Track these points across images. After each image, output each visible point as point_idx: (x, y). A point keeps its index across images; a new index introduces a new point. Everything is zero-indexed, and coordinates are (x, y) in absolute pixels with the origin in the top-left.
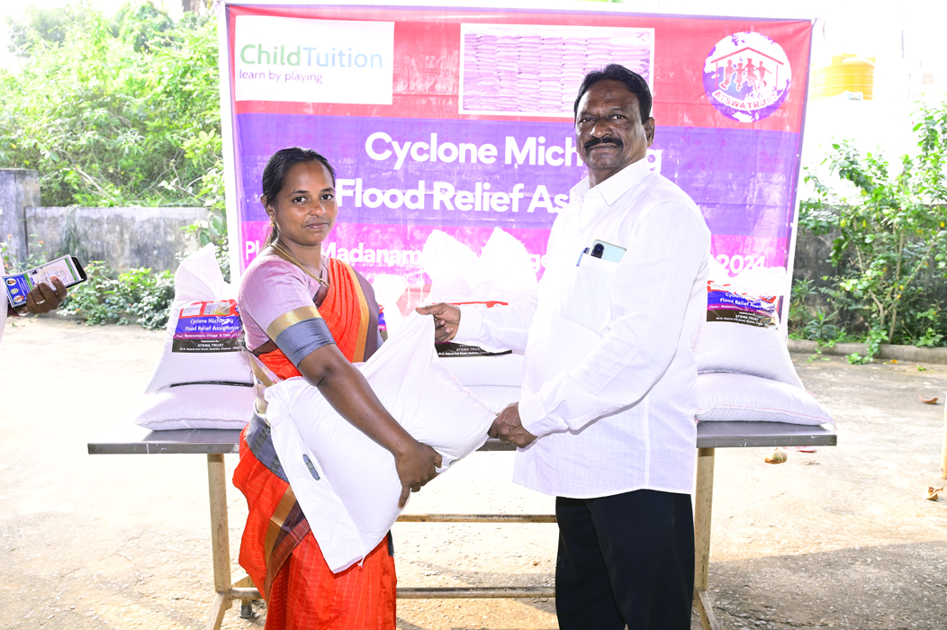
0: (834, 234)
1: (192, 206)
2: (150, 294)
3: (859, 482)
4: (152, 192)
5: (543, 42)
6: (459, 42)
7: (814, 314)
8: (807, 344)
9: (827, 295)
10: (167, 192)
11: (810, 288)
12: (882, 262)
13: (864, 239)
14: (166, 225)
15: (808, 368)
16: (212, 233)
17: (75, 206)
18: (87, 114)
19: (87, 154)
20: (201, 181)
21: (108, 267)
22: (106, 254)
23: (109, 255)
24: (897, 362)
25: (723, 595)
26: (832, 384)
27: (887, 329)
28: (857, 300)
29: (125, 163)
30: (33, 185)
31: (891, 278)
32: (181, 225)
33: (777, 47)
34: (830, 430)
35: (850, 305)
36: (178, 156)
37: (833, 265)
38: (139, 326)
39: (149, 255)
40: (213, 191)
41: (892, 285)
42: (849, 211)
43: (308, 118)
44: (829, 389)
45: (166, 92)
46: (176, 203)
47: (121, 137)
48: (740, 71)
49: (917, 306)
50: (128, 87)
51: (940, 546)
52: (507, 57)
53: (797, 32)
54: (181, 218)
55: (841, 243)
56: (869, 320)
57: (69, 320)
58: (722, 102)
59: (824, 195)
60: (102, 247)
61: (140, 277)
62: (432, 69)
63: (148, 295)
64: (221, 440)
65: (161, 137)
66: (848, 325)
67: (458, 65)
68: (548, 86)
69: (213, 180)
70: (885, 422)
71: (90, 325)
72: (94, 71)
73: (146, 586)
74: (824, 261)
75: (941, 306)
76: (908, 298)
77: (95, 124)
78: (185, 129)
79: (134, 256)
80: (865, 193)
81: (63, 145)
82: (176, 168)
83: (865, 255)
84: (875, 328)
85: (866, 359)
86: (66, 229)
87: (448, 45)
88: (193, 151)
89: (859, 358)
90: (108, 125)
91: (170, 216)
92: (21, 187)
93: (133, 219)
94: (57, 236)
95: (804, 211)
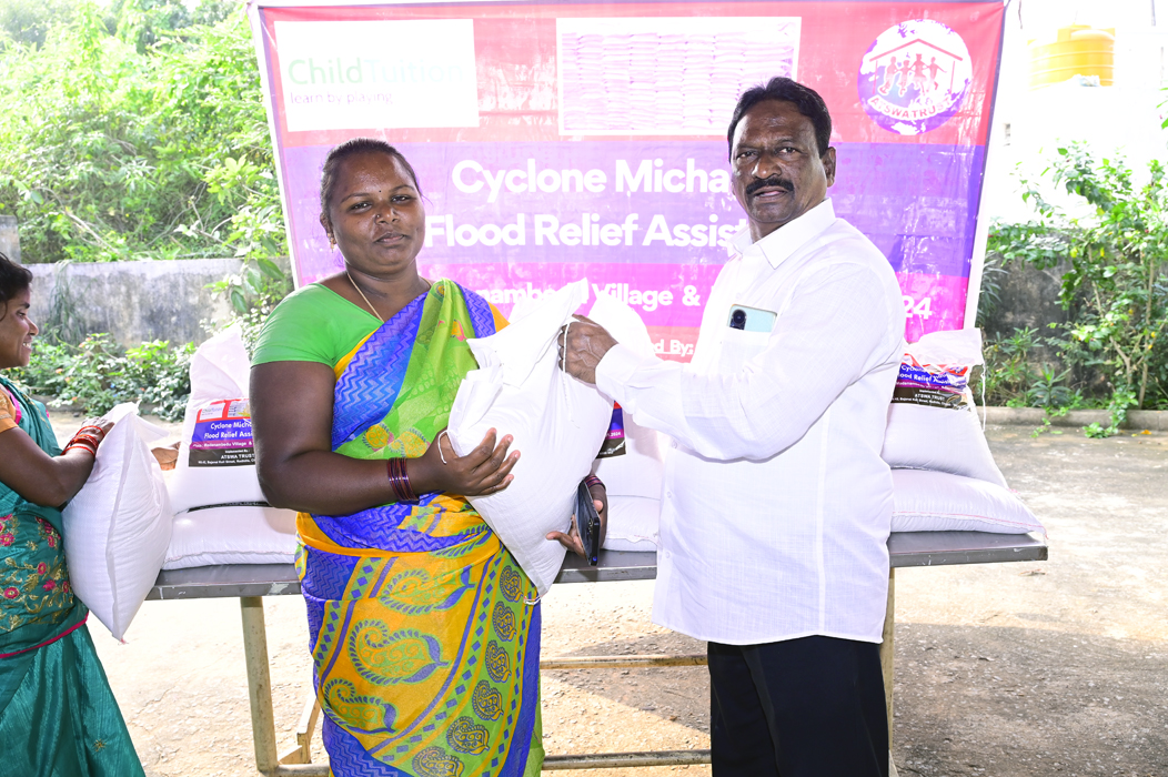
0: (1063, 267)
1: (219, 256)
2: (169, 374)
3: (1096, 597)
4: (166, 239)
5: (660, 40)
7: (1040, 373)
8: (1031, 413)
9: (1056, 348)
10: (187, 239)
11: (1033, 339)
12: (1126, 301)
13: (1102, 272)
14: (187, 283)
15: (1033, 445)
16: (246, 292)
17: (66, 261)
18: (77, 139)
19: (80, 192)
20: (230, 222)
21: (113, 341)
22: (109, 323)
23: (113, 325)
24: (1150, 433)
25: (917, 753)
26: (1064, 465)
27: (1136, 391)
28: (1097, 353)
29: (130, 203)
30: (10, 236)
31: (1139, 323)
32: (206, 282)
34: (1040, 540)
35: (1087, 360)
36: (199, 189)
37: (1064, 308)
38: (156, 417)
39: (165, 323)
40: (247, 236)
41: (1141, 331)
42: (1081, 237)
44: (1060, 473)
45: (180, 107)
46: (198, 253)
47: (123, 169)
48: (905, 71)
50: (130, 102)
52: (616, 63)
53: (983, 17)
54: (206, 273)
55: (1073, 278)
56: (1112, 379)
57: (64, 411)
58: (879, 110)
59: (1049, 216)
60: (104, 314)
61: (155, 352)
62: (523, 82)
63: (166, 376)
64: (255, 579)
65: (177, 167)
66: (1084, 386)
67: (556, 75)
68: (666, 98)
69: (246, 221)
70: (1132, 515)
72: (85, 82)
73: (170, 764)
74: (1052, 303)
76: (1163, 347)
77: (89, 152)
78: (208, 154)
79: (145, 324)
80: (1102, 211)
81: (48, 181)
82: (197, 206)
83: (1105, 293)
84: (1120, 389)
85: (1110, 430)
86: (55, 293)
87: (542, 52)
88: (219, 183)
89: (1100, 430)
90: (105, 152)
91: (191, 271)
93: (143, 277)
94: (44, 302)
95: (1023, 238)
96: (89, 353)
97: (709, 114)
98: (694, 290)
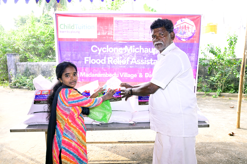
0: (208, 66)
4: (46, 58)
5: (134, 22)
6: (113, 22)
7: (204, 85)
8: (202, 93)
9: (207, 81)
10: (50, 58)
11: (203, 79)
12: (220, 73)
13: (216, 67)
14: (49, 66)
15: (203, 99)
17: (28, 62)
18: (31, 40)
19: (31, 49)
21: (36, 76)
23: (36, 73)
24: (224, 97)
26: (208, 103)
27: (222, 89)
28: (214, 82)
29: (40, 52)
30: (18, 57)
32: (53, 66)
33: (192, 22)
34: (208, 123)
35: (212, 83)
36: (52, 49)
37: (208, 74)
39: (45, 73)
41: (223, 78)
42: (212, 61)
43: (77, 42)
45: (49, 35)
46: (52, 61)
47: (39, 46)
48: (183, 28)
49: (229, 83)
50: (41, 34)
51: (236, 147)
52: (125, 26)
53: (197, 18)
55: (210, 68)
56: (217, 87)
57: (26, 89)
58: (178, 36)
59: (206, 57)
60: (34, 71)
62: (107, 29)
65: (48, 45)
66: (212, 88)
67: (113, 28)
68: (135, 33)
70: (222, 113)
71: (31, 90)
72: (32, 30)
74: (206, 73)
75: (235, 83)
76: (227, 81)
77: (33, 42)
78: (54, 43)
79: (42, 73)
80: (216, 56)
81: (25, 47)
82: (52, 53)
83: (216, 71)
84: (219, 89)
85: (217, 96)
86: (25, 67)
87: (110, 23)
89: (215, 96)
90: (36, 42)
91: (50, 64)
92: (15, 58)
93: (41, 65)
94: (23, 69)
95: (201, 61)
96: (31, 78)
97: (144, 36)
98: (141, 74)
